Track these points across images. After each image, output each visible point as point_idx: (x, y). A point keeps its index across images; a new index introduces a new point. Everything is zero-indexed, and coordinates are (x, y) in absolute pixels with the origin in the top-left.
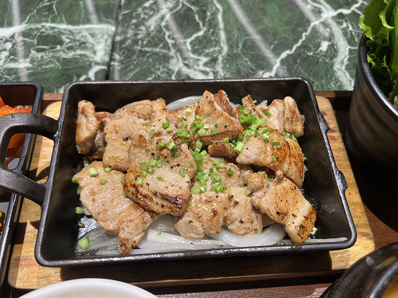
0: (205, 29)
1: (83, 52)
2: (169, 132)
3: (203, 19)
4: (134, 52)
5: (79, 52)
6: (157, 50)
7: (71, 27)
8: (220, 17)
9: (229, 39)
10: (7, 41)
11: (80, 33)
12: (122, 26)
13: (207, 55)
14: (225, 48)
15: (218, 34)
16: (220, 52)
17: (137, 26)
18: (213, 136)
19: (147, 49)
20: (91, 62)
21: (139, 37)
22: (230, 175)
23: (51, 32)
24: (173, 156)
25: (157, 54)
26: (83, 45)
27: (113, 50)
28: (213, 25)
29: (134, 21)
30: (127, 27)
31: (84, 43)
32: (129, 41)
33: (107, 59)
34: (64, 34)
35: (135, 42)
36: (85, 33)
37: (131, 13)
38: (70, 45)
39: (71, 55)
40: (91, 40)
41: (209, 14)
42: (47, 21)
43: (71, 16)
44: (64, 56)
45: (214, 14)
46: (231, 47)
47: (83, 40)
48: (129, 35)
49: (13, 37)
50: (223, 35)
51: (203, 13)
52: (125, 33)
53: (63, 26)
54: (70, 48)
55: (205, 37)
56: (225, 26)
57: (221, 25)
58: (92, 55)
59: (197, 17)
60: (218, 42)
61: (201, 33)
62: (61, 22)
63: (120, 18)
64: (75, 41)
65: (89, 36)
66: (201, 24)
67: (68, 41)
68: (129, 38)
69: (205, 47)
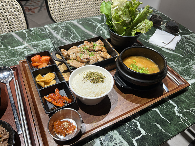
0: (73, 35)
1: (46, 46)
2: (82, 49)
3: (71, 33)
4: (59, 43)
5: (45, 46)
7: (39, 42)
8: (75, 31)
9: (80, 36)
10: (24, 49)
11: (42, 42)
12: (52, 39)
13: (76, 40)
14: (80, 38)
15: (77, 35)
16: (79, 38)
18: (90, 48)
20: (50, 48)
21: (58, 40)
22: (95, 53)
23: (35, 44)
24: (84, 52)
26: (45, 45)
27: (53, 44)
28: (74, 33)
29: (54, 37)
30: (54, 39)
31: (45, 44)
32: (56, 42)
33: (53, 46)
34: (39, 44)
36: (44, 42)
37: (52, 35)
38: (42, 45)
39: (43, 47)
40: (46, 43)
41: (72, 31)
42: (32, 42)
43: (37, 40)
44: (42, 48)
45: (73, 31)
46: (81, 37)
47: (44, 44)
49: (25, 47)
50: (78, 35)
51: (70, 31)
53: (37, 42)
54: (42, 46)
55: (74, 36)
56: (77, 33)
57: (76, 33)
58: (49, 46)
59: (69, 33)
60: (77, 37)
61: (72, 36)
62: (36, 41)
63: (50, 37)
64: (42, 44)
65: (45, 43)
66: (71, 34)
67: (41, 45)
69: (75, 38)
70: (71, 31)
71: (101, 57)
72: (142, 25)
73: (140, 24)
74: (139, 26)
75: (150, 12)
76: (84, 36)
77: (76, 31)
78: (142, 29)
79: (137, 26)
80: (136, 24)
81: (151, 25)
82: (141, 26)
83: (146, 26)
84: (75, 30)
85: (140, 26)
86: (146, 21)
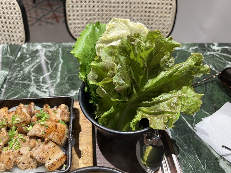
0: (52, 71)
3: (52, 67)
6: (25, 82)
8: (60, 66)
9: (61, 76)
13: (49, 84)
14: (59, 80)
15: (57, 74)
16: (55, 82)
17: (19, 71)
19: (21, 82)
21: (18, 76)
22: (24, 141)
25: (25, 84)
27: (4, 83)
28: (56, 69)
29: (18, 69)
30: (14, 72)
32: (13, 79)
35: (16, 79)
37: (18, 65)
41: (55, 64)
45: (58, 65)
46: (61, 79)
48: (13, 76)
50: (59, 74)
52: (12, 74)
56: (62, 69)
57: (60, 69)
59: (49, 66)
60: (56, 78)
61: (49, 74)
63: (12, 67)
66: (50, 69)
68: (13, 77)
70: (53, 63)
71: (32, 157)
72: (167, 99)
73: (164, 96)
74: (159, 102)
75: (203, 72)
76: (68, 79)
77: (62, 66)
78: (163, 112)
79: (155, 100)
80: (154, 92)
81: (195, 107)
82: (164, 103)
83: (177, 105)
84: (63, 63)
85: (162, 101)
86: (185, 93)
